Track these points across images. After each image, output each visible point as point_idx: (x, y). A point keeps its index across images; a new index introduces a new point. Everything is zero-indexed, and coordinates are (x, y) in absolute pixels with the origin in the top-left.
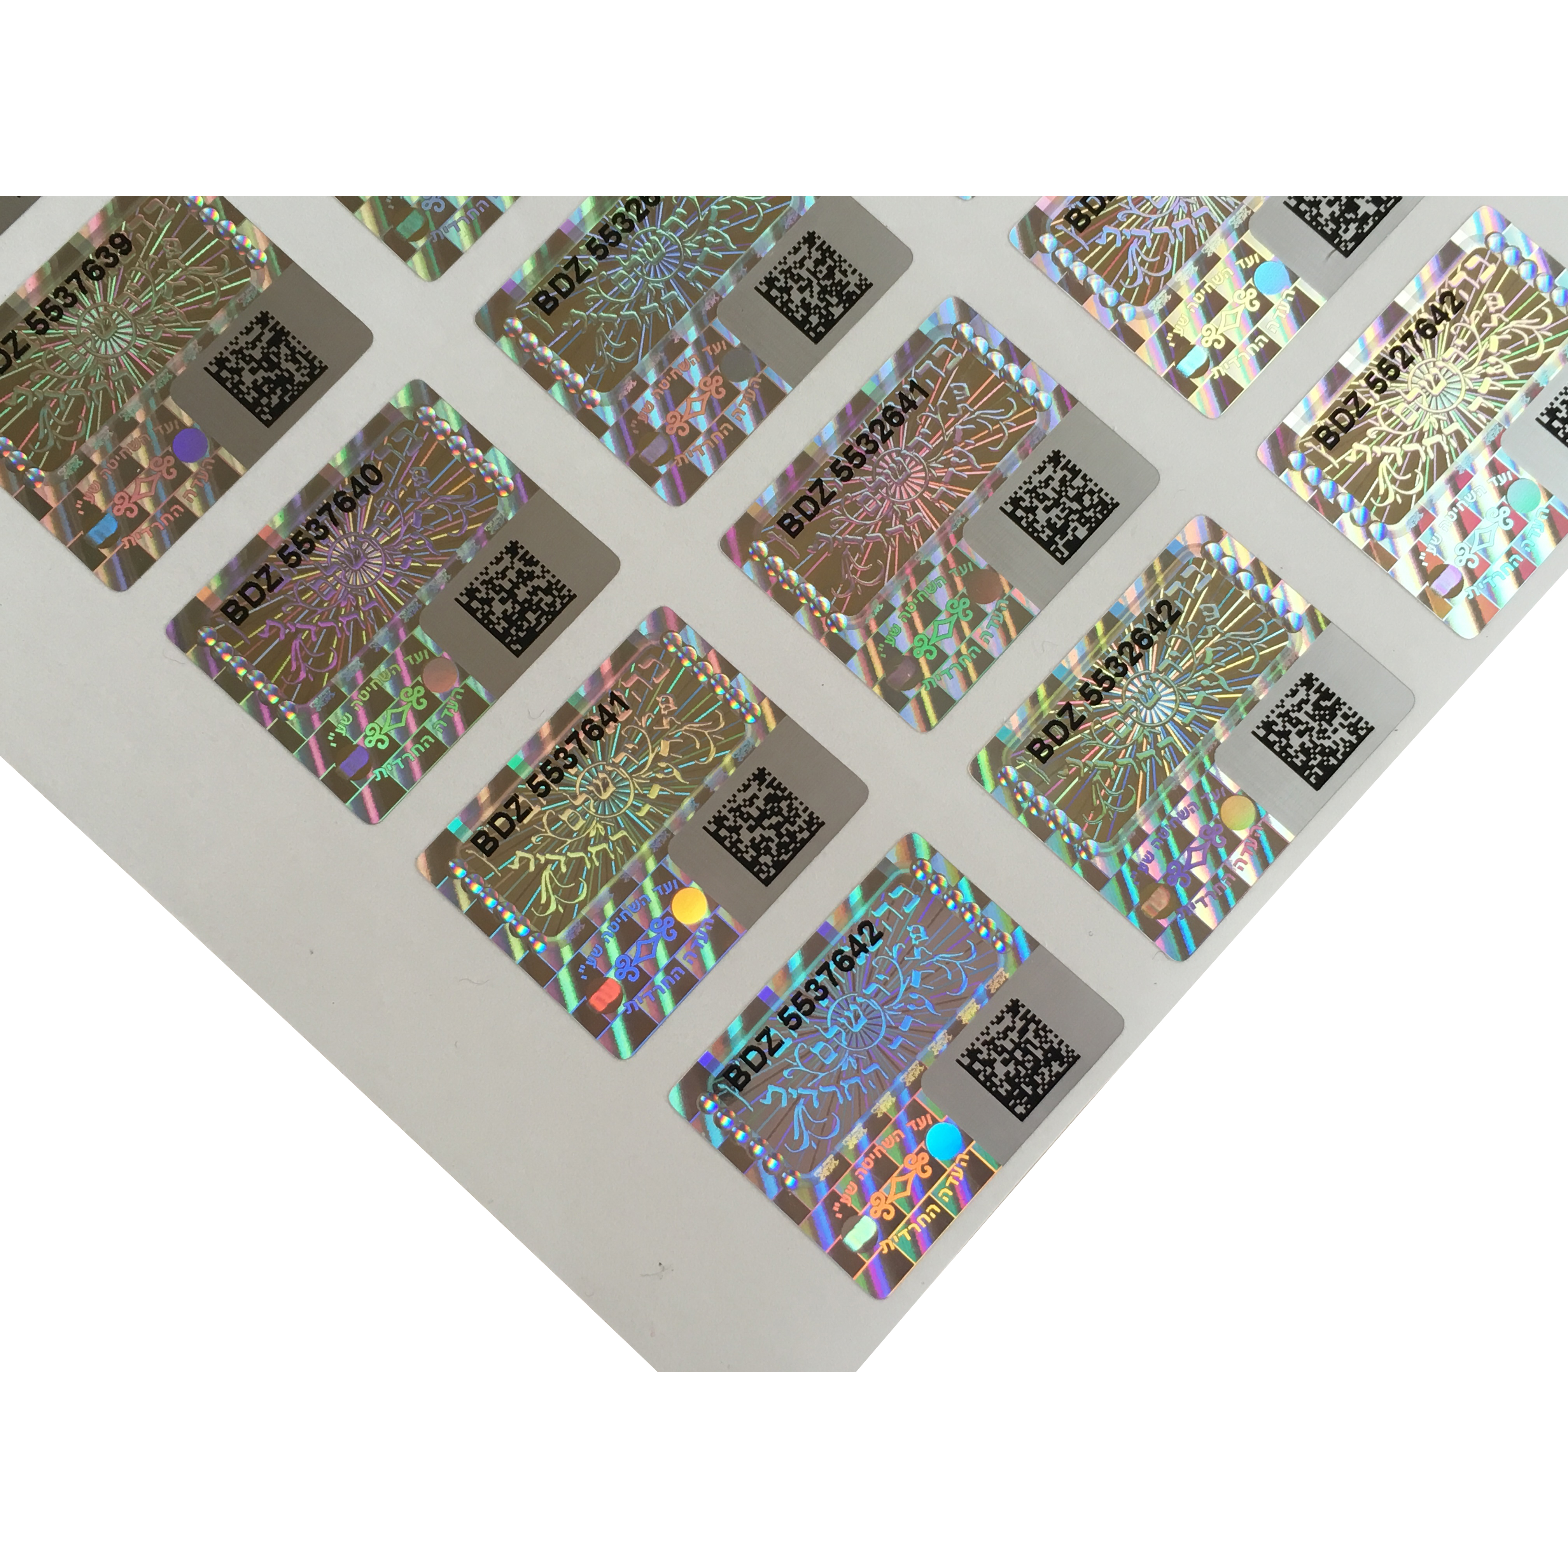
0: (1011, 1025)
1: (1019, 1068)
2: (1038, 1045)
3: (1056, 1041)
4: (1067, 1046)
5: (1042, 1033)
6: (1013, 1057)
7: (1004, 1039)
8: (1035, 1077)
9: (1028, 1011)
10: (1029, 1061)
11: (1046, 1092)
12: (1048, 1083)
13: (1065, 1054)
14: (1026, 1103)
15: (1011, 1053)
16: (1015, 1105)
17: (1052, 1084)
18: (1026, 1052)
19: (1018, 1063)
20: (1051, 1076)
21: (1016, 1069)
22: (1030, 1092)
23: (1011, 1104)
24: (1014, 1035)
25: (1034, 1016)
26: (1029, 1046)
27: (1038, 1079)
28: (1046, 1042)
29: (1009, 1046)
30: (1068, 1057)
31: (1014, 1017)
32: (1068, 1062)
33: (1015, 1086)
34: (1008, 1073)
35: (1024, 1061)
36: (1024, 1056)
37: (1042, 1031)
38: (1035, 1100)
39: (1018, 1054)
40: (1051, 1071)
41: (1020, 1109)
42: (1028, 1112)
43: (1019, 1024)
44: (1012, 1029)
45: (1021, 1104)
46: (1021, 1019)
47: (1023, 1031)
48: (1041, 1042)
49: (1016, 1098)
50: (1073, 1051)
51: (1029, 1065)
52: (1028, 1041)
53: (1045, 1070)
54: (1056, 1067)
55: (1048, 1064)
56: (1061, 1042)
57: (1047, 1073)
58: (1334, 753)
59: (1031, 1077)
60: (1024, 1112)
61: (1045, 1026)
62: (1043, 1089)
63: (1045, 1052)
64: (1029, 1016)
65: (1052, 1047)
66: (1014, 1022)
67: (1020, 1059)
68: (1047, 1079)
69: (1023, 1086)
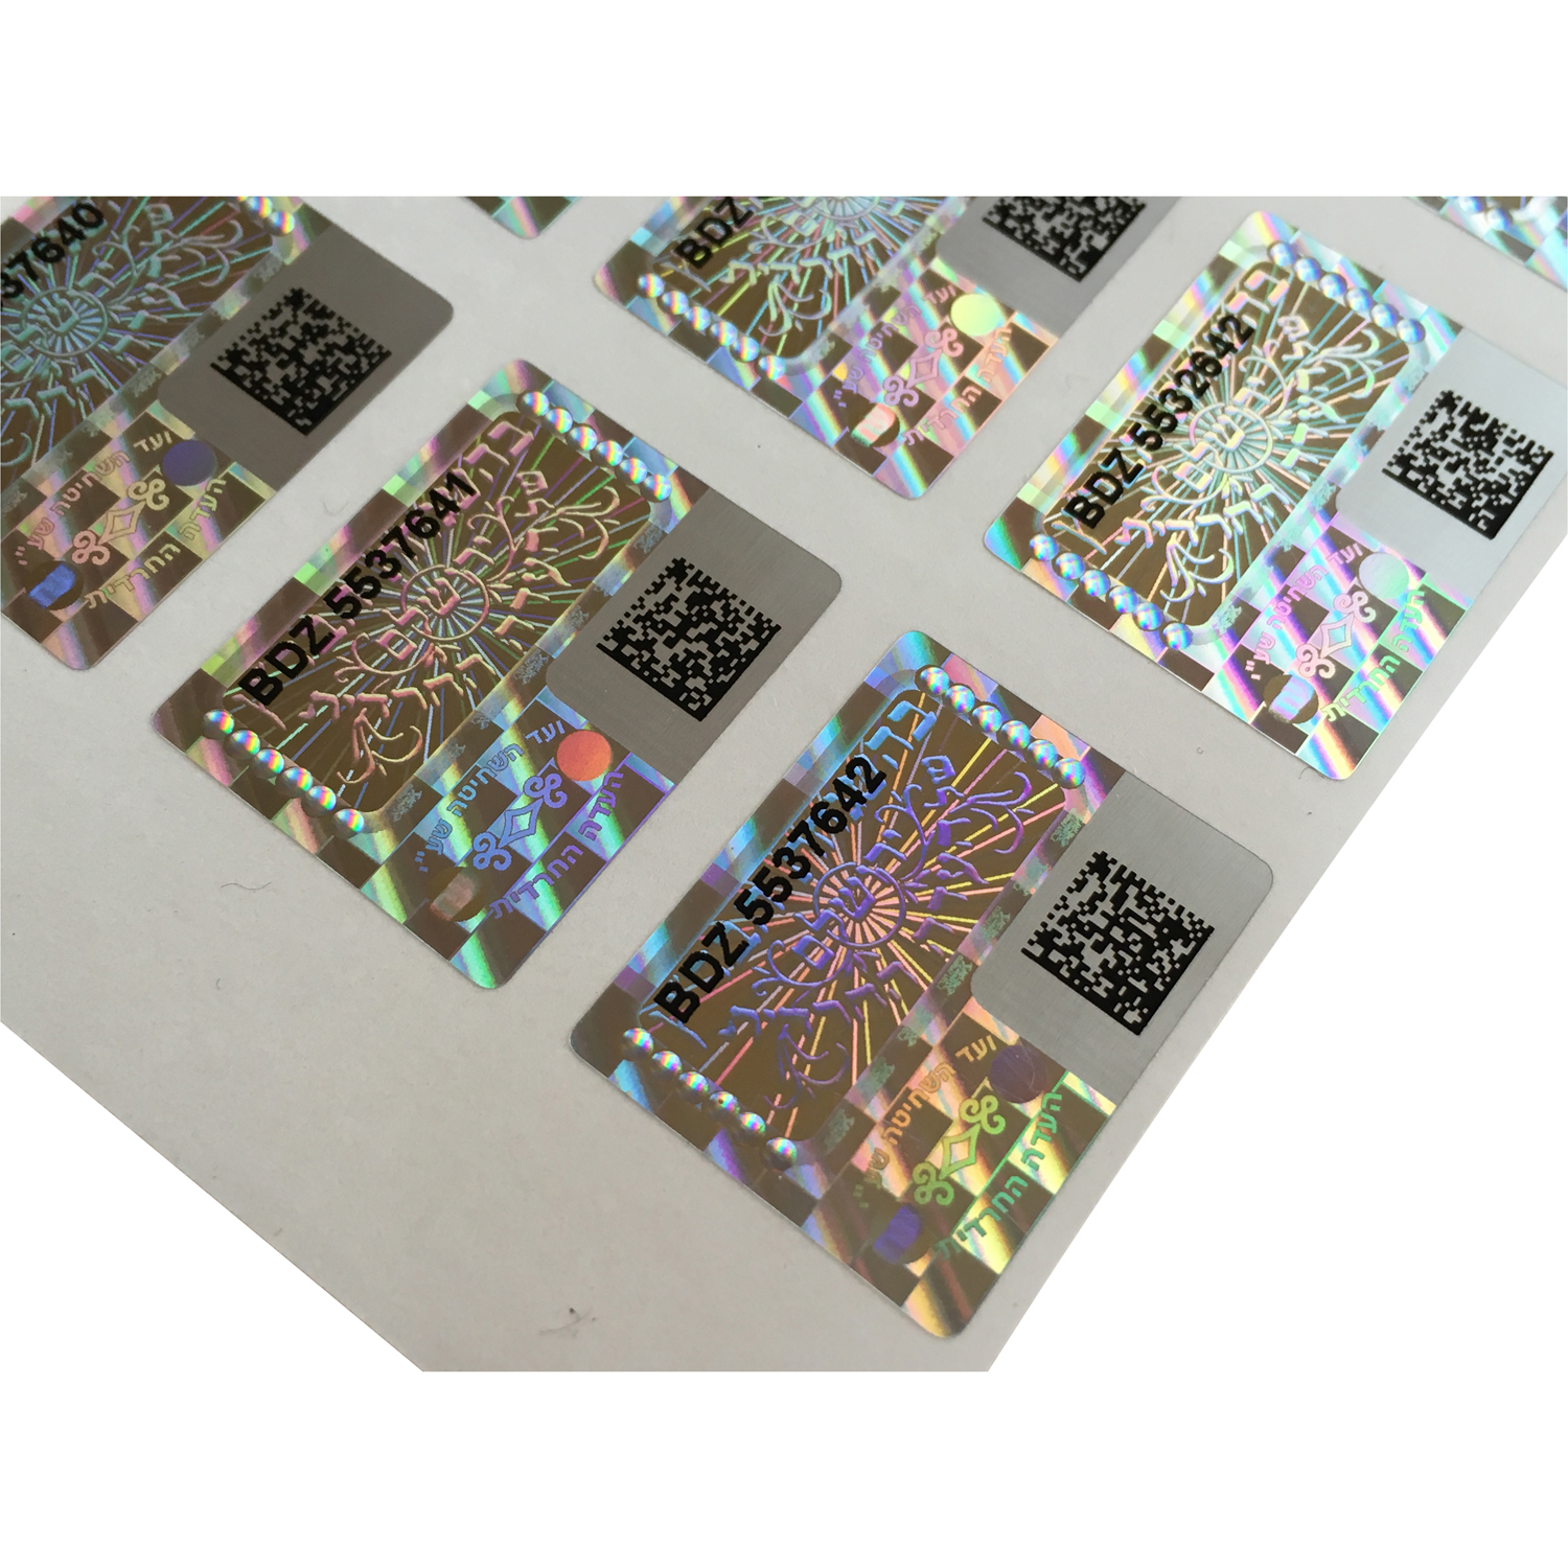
0: (1099, 891)
1: (1121, 953)
2: (1146, 917)
3: (1172, 909)
4: (1191, 915)
5: (1149, 899)
6: (1109, 939)
7: (1092, 912)
8: (1148, 966)
9: (1123, 869)
10: (1135, 943)
11: (1169, 987)
12: (1169, 974)
13: (1189, 928)
14: (1141, 1007)
15: (1106, 932)
16: (1124, 1010)
17: (1176, 975)
18: (1128, 929)
19: (1117, 946)
20: (1172, 962)
21: (1117, 956)
22: (1145, 990)
23: (1116, 1010)
24: (1106, 906)
25: (1133, 875)
26: (1131, 920)
27: (1153, 968)
28: (1158, 912)
29: (1102, 923)
30: (1195, 931)
31: (1101, 879)
32: (1196, 938)
33: (1120, 982)
34: (1105, 963)
35: (1127, 944)
36: (1125, 936)
37: (1149, 896)
38: (1153, 1001)
39: (1117, 933)
40: (1171, 954)
41: (1132, 1017)
42: (1146, 1019)
43: (1112, 889)
44: (1102, 897)
45: (1133, 1008)
46: (1113, 881)
47: (1120, 898)
48: (1149, 913)
49: (1123, 1000)
50: (1201, 922)
51: (1136, 949)
52: (1129, 912)
53: (1163, 954)
54: (1178, 949)
55: (1165, 944)
56: (1180, 910)
57: (1166, 959)
58: (1504, 489)
59: (1141, 965)
60: (1139, 1020)
61: (1152, 888)
62: (1163, 983)
63: (1159, 927)
64: (1125, 876)
65: (1167, 919)
66: (1103, 886)
67: (1122, 940)
68: (1168, 967)
69: (1131, 980)
